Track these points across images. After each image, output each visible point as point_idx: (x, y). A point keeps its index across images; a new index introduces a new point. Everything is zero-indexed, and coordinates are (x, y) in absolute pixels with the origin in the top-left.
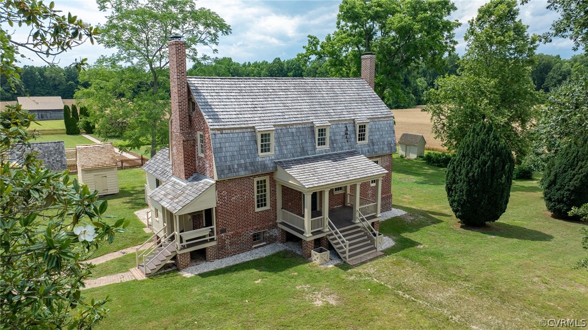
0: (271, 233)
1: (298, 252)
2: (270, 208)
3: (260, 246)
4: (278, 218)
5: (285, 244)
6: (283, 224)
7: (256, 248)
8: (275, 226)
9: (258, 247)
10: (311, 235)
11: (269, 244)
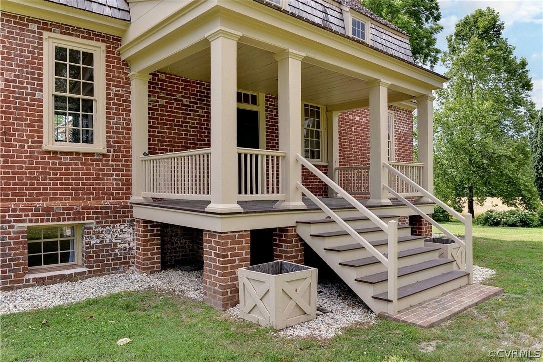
0: (108, 238)
1: (192, 294)
2: (104, 151)
3: (62, 278)
4: (135, 188)
5: (156, 275)
6: (157, 203)
7: (41, 282)
8: (122, 215)
9: (52, 281)
10: (237, 208)
11: (99, 273)
